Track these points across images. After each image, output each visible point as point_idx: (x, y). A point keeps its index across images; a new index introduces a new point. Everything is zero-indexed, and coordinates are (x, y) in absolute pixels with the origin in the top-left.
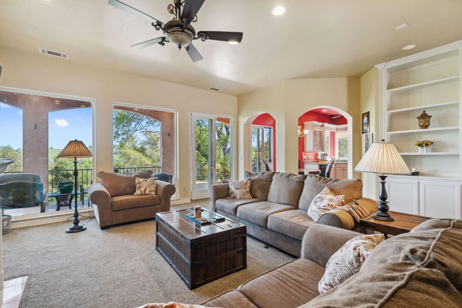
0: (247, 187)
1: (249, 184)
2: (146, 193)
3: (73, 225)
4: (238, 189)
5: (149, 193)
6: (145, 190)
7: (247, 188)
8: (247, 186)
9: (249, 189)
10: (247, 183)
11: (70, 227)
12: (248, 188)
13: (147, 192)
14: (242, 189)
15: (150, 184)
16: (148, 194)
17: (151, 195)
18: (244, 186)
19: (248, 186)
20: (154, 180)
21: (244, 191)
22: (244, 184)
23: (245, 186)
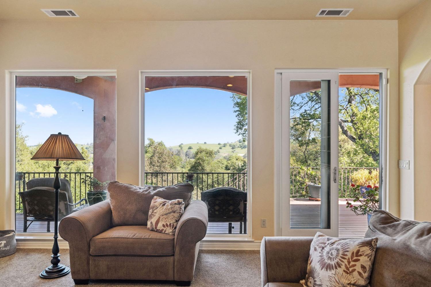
0: (358, 268)
1: (365, 261)
2: (158, 228)
3: (51, 266)
4: (329, 267)
5: (163, 230)
6: (157, 223)
7: (355, 274)
8: (358, 264)
9: (366, 275)
10: (358, 254)
11: (47, 269)
12: (360, 273)
13: (160, 226)
14: (340, 270)
15: (168, 212)
16: (160, 232)
17: (164, 233)
18: (346, 261)
19: (363, 267)
20: (176, 204)
21: (345, 281)
22: (349, 255)
23: (349, 262)
